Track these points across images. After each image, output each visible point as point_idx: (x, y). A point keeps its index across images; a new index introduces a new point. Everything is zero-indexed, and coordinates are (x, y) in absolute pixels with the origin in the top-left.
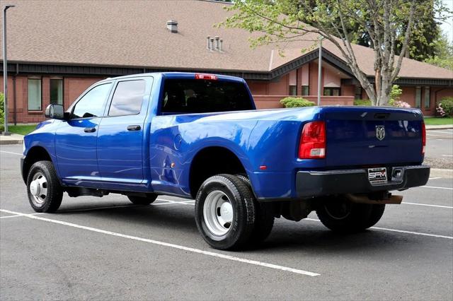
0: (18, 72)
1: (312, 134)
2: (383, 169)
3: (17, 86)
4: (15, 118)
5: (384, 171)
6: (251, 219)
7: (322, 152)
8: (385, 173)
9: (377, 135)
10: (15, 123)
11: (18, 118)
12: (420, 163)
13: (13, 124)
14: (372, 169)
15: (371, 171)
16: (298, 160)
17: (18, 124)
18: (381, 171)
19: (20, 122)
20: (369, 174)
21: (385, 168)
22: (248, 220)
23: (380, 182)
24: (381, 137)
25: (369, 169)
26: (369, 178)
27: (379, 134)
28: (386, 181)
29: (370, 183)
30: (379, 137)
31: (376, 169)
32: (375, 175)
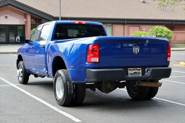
1: (93, 50)
2: (138, 69)
5: (140, 70)
6: (70, 92)
7: (97, 60)
8: (140, 71)
9: (134, 51)
12: (167, 66)
14: (131, 69)
15: (130, 70)
16: (87, 63)
18: (138, 70)
20: (129, 71)
21: (141, 68)
22: (69, 92)
23: (136, 75)
24: (136, 52)
25: (129, 69)
26: (129, 73)
27: (135, 51)
28: (141, 75)
29: (130, 76)
30: (135, 52)
31: (134, 69)
32: (133, 72)
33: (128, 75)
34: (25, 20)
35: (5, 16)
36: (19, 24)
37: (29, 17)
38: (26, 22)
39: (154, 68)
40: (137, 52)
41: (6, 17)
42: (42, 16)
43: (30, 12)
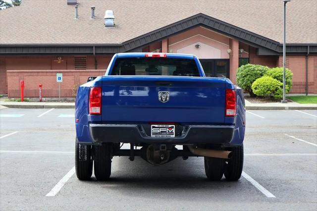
0: (308, 53)
2: (170, 126)
3: (308, 64)
4: (306, 89)
6: (83, 158)
8: (174, 130)
9: (160, 99)
10: (307, 94)
11: (309, 89)
13: (305, 95)
14: (156, 126)
15: (154, 127)
17: (309, 95)
18: (169, 128)
19: (311, 93)
20: (152, 129)
21: (174, 126)
22: (80, 158)
23: (165, 136)
24: (164, 100)
25: (152, 125)
26: (152, 132)
27: (162, 98)
28: (174, 136)
29: (153, 136)
30: (162, 100)
31: (161, 126)
32: (160, 130)
33: (150, 136)
34: (229, 51)
35: (196, 44)
36: (219, 58)
37: (236, 46)
38: (231, 54)
39: (194, 126)
40: (166, 100)
41: (197, 46)
42: (258, 42)
43: (237, 36)
